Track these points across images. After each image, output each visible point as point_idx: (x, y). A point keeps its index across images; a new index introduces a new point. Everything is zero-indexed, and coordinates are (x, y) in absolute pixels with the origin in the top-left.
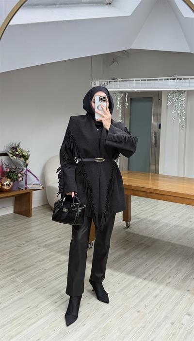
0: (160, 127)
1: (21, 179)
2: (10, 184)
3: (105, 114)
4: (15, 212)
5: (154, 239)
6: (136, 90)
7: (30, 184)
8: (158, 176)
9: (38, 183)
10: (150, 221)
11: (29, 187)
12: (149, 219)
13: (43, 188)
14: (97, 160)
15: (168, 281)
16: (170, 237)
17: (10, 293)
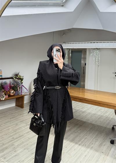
0: (85, 65)
1: (19, 90)
2: (14, 92)
3: (60, 59)
4: (16, 106)
5: (83, 121)
6: (75, 48)
7: (23, 92)
8: (85, 90)
9: (27, 92)
10: (81, 111)
11: (23, 94)
12: (81, 110)
13: (30, 94)
14: (56, 87)
15: (92, 146)
16: (91, 120)
17: (10, 152)
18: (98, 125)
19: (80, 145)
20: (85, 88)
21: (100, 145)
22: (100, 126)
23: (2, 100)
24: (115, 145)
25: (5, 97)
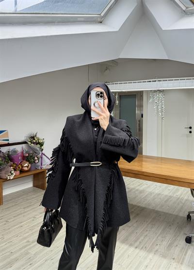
0: (142, 116)
1: (37, 161)
2: (28, 166)
3: (103, 112)
4: (34, 186)
5: (142, 207)
6: (124, 91)
7: (45, 165)
8: (142, 157)
10: (137, 190)
11: (44, 167)
12: (137, 188)
14: (92, 164)
15: (156, 249)
16: (154, 205)
17: (23, 266)
18: (164, 213)
19: (136, 248)
20: (143, 154)
21: (170, 246)
22: (167, 213)
23: (10, 180)
24: (192, 245)
25: (14, 174)
